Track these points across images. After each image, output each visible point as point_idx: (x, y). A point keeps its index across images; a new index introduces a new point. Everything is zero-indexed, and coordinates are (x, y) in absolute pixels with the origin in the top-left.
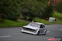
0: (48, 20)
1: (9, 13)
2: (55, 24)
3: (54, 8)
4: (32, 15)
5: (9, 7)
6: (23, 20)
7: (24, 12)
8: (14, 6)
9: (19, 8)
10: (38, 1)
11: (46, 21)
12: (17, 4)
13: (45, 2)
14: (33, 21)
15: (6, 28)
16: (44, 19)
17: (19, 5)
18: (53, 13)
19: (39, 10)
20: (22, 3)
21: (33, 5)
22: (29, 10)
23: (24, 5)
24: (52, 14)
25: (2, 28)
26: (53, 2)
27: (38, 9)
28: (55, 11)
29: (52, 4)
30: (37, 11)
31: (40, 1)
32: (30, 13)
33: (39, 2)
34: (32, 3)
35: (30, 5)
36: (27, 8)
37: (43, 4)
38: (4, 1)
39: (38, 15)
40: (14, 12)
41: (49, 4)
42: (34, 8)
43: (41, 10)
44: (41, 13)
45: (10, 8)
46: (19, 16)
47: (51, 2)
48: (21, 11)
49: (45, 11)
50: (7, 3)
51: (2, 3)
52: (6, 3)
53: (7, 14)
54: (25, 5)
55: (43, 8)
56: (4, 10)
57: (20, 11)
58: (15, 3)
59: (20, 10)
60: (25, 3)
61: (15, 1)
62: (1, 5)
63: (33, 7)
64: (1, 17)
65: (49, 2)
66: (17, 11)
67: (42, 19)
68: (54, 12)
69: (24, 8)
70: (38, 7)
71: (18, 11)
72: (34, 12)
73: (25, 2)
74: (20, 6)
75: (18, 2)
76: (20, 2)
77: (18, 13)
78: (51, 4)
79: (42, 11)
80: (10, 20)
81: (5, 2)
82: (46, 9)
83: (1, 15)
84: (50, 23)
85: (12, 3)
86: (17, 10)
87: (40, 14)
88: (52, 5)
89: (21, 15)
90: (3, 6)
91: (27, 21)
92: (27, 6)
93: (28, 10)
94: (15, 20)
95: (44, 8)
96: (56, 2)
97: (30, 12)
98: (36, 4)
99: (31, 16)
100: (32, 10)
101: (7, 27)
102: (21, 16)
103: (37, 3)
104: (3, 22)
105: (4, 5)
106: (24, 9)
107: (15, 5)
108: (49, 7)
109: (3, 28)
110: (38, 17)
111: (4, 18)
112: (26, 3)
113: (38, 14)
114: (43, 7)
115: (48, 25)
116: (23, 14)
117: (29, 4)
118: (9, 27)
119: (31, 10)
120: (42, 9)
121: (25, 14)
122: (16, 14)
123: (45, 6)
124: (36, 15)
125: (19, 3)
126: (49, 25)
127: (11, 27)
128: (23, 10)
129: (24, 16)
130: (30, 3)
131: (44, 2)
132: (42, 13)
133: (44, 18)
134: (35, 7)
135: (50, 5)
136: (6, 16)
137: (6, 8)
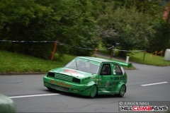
0: (163, 55)
1: (73, 39)
4: (125, 43)
5: (72, 25)
6: (104, 55)
7: (107, 38)
8: (84, 25)
9: (95, 29)
10: (140, 11)
11: (158, 57)
12: (91, 19)
13: (156, 14)
14: (128, 57)
16: (154, 54)
17: (95, 22)
19: (143, 33)
20: (102, 16)
21: (128, 21)
22: (120, 33)
23: (107, 20)
27: (139, 29)
30: (137, 35)
31: (144, 10)
32: (120, 40)
33: (141, 13)
34: (124, 17)
35: (121, 21)
36: (114, 28)
37: (151, 18)
38: (63, 14)
39: (141, 43)
40: (85, 39)
41: (164, 18)
42: (131, 28)
43: (147, 33)
44: (146, 39)
45: (75, 29)
46: (96, 45)
47: (169, 14)
48: (101, 36)
49: (155, 34)
50: (69, 16)
51: (59, 18)
52: (67, 18)
53: (68, 43)
54: (109, 21)
55: (151, 27)
56: (63, 33)
57: (99, 34)
58: (86, 17)
59: (97, 32)
60: (109, 17)
61: (87, 13)
62: (57, 21)
63: (128, 26)
64: (55, 48)
65: (166, 14)
66: (91, 36)
67: (149, 52)
69: (108, 27)
70: (140, 26)
71: (93, 36)
72: (130, 36)
73: (109, 14)
74: (99, 24)
75: (93, 15)
76: (98, 15)
77: (93, 39)
78: (169, 17)
79: (149, 36)
81: (66, 16)
82: (158, 29)
83: (56, 44)
84: (168, 63)
85: (79, 17)
86: (92, 32)
87: (143, 42)
89: (100, 45)
90: (60, 25)
91: (115, 57)
92: (113, 24)
93: (116, 32)
95: (154, 28)
97: (120, 37)
98: (134, 19)
99: (123, 47)
100: (125, 32)
102: (101, 47)
103: (138, 16)
104: (61, 61)
105: (63, 21)
106: (108, 30)
107: (87, 21)
108: (166, 25)
110: (139, 49)
111: (62, 51)
112: (111, 16)
113: (139, 41)
114: (151, 24)
115: (162, 66)
116: (104, 42)
117: (119, 20)
119: (123, 32)
120: (149, 31)
121: (109, 42)
122: (89, 42)
123: (156, 23)
124: (136, 44)
125: (96, 16)
126: (166, 66)
128: (106, 32)
129: (107, 47)
130: (120, 17)
131: (153, 14)
132: (148, 39)
133: (154, 51)
134: (132, 25)
135: (168, 20)
136: (66, 46)
137: (66, 28)
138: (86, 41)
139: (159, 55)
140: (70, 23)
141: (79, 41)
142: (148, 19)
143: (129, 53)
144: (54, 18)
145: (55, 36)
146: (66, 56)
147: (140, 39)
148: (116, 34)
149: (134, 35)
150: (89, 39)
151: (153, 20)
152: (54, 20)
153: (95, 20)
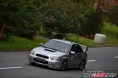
0: (93, 38)
2: (106, 46)
3: (104, 15)
4: (62, 27)
5: (18, 11)
6: (44, 37)
7: (47, 22)
8: (28, 11)
9: (38, 15)
10: (75, 1)
11: (88, 40)
12: (34, 6)
13: (88, 4)
15: (12, 51)
16: (86, 37)
18: (103, 25)
19: (77, 19)
20: (43, 5)
21: (65, 10)
23: (47, 8)
24: (100, 27)
25: (4, 51)
26: (102, 5)
27: (73, 17)
28: (107, 22)
29: (101, 7)
30: (72, 21)
31: (78, 1)
33: (76, 4)
34: (62, 6)
35: (59, 9)
36: (53, 15)
37: (84, 8)
38: (10, 1)
41: (94, 8)
42: (67, 16)
43: (80, 19)
44: (79, 25)
45: (20, 15)
46: (38, 29)
47: (98, 5)
48: (42, 21)
49: (87, 21)
51: (6, 5)
52: (13, 5)
53: (14, 26)
54: (49, 9)
55: (83, 15)
56: (10, 18)
57: (40, 20)
58: (30, 5)
60: (49, 6)
62: (4, 7)
63: (65, 13)
65: (96, 5)
67: (82, 36)
68: (104, 23)
69: (48, 14)
70: (75, 14)
71: (35, 21)
72: (66, 22)
73: (49, 3)
74: (41, 11)
75: (35, 3)
76: (40, 3)
77: (35, 23)
78: (98, 7)
79: (81, 22)
80: (20, 36)
81: (12, 3)
82: (89, 17)
83: (3, 27)
84: (97, 45)
85: (24, 4)
86: (35, 17)
87: (77, 27)
88: (101, 9)
89: (41, 29)
90: (7, 11)
92: (53, 12)
93: (54, 18)
94: (30, 36)
95: (86, 16)
96: (108, 4)
97: (58, 23)
98: (70, 8)
99: (60, 31)
100: (62, 18)
101: (15, 51)
103: (73, 5)
104: (8, 41)
105: (10, 7)
106: (48, 17)
107: (31, 8)
108: (96, 14)
109: (7, 51)
110: (73, 32)
111: (9, 32)
112: (51, 5)
113: (74, 26)
114: (83, 13)
115: (92, 47)
116: (44, 26)
117: (57, 8)
118: (17, 49)
119: (60, 19)
120: (82, 18)
121: (49, 26)
122: (31, 26)
123: (88, 11)
124: (70, 29)
125: (38, 5)
126: (95, 47)
127: (22, 51)
128: (46, 18)
129: (47, 30)
130: (59, 6)
131: (85, 4)
132: (81, 25)
133: (86, 35)
134: (68, 13)
135: (97, 10)
136: (12, 28)
137: (12, 14)
138: (29, 25)
139: (90, 38)
140: (15, 9)
141: (23, 25)
142: (81, 8)
143: (66, 36)
144: (2, 5)
145: (2, 20)
146: (12, 37)
147: (74, 24)
148: (55, 20)
149: (70, 21)
150: (32, 23)
151: (85, 10)
152: (2, 6)
153: (38, 8)
